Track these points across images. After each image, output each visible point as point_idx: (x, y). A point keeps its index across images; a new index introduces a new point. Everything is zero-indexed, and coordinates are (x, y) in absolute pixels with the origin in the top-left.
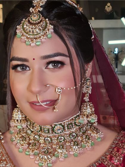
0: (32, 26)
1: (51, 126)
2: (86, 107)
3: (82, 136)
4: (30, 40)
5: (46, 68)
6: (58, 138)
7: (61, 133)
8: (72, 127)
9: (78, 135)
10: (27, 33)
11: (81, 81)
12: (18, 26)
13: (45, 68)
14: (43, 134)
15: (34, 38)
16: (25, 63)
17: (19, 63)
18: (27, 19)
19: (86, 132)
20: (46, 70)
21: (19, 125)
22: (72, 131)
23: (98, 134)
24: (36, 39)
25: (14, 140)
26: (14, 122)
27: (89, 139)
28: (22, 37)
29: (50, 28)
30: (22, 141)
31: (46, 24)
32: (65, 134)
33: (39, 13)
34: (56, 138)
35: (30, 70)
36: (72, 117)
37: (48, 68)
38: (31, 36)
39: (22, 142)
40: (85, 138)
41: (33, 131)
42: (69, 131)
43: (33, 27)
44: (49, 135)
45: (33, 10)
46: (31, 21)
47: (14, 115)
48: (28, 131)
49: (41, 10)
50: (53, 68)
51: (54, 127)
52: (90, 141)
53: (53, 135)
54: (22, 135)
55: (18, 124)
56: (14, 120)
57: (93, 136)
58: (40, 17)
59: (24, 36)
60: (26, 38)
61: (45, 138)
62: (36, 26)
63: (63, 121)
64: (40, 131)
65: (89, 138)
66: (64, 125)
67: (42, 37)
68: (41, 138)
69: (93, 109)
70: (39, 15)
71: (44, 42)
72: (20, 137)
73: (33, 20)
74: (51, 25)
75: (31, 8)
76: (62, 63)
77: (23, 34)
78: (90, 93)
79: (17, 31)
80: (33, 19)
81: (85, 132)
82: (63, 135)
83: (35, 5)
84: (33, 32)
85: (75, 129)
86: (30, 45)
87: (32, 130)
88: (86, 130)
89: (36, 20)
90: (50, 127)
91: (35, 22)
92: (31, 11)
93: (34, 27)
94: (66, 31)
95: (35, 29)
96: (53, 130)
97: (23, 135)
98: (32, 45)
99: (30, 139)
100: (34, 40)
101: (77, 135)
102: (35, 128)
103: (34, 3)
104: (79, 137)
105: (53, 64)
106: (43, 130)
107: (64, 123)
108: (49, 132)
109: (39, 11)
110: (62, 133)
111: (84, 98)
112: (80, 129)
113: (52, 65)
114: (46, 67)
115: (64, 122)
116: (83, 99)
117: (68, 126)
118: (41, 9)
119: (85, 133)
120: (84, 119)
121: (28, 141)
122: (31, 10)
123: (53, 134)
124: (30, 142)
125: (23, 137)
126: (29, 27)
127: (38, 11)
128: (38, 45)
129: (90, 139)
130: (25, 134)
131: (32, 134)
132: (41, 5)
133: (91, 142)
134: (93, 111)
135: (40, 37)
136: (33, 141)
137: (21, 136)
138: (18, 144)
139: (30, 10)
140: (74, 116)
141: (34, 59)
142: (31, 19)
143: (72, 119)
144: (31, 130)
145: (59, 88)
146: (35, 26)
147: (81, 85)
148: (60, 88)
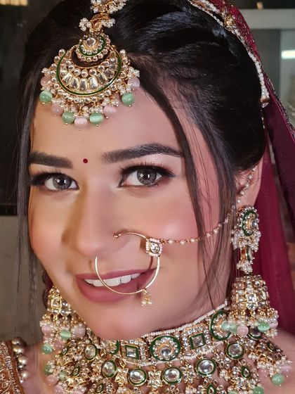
0: (82, 70)
1: (145, 340)
2: (244, 290)
3: (231, 368)
4: (74, 110)
5: (120, 186)
6: (163, 373)
7: (171, 359)
8: (204, 343)
9: (221, 367)
10: (67, 90)
11: (222, 221)
12: (45, 70)
13: (117, 185)
14: (124, 360)
15: (86, 105)
16: (64, 171)
17: (48, 169)
18: (70, 51)
19: (245, 356)
20: (121, 189)
21: (65, 330)
22: (204, 353)
23: (278, 363)
24: (89, 105)
25: (51, 371)
26: (52, 319)
27: (250, 377)
28: (54, 101)
29: (129, 76)
30: (72, 375)
31: (120, 64)
32: (185, 361)
33: (103, 35)
34: (159, 374)
35: (77, 188)
36: (205, 317)
37: (126, 186)
38: (78, 99)
39: (70, 380)
40: (240, 376)
41: (99, 350)
42: (196, 355)
43: (83, 72)
44: (140, 365)
45: (89, 25)
46: (80, 56)
47: (52, 301)
48: (88, 349)
49: (109, 26)
50: (140, 184)
51: (154, 343)
52: (252, 384)
53: (150, 363)
54: (73, 359)
55: (63, 328)
56: (52, 316)
57: (261, 368)
58: (104, 45)
59: (59, 97)
60: (63, 102)
61: (130, 371)
62: (91, 71)
63: (178, 327)
64: (116, 352)
65: (250, 373)
66: (181, 339)
67: (107, 100)
68: (119, 370)
69: (265, 295)
70: (103, 39)
71: (112, 115)
72: (68, 365)
73: (86, 55)
74: (131, 69)
75: (84, 20)
76: (165, 173)
77: (57, 92)
78: (256, 249)
79: (43, 83)
80: (85, 50)
81: (240, 358)
82: (177, 365)
83: (96, 10)
84: (83, 86)
85: (211, 348)
86: (73, 122)
87: (98, 347)
88: (244, 351)
89: (93, 54)
90: (142, 344)
91: (90, 58)
92: (84, 29)
93: (85, 72)
94: (180, 84)
95: (87, 78)
96: (150, 353)
97: (76, 358)
98: (80, 121)
99: (92, 371)
100: (85, 108)
101: (216, 364)
102: (104, 344)
103: (92, 5)
104: (223, 371)
105: (142, 175)
106: (124, 350)
107: (181, 332)
108: (138, 357)
109: (104, 28)
110: (176, 359)
111: (238, 266)
112: (226, 347)
113: (138, 177)
114: (120, 183)
115: (180, 329)
116: (235, 267)
117: (191, 342)
118: (110, 23)
119: (240, 360)
120: (239, 322)
121: (86, 377)
122: (84, 24)
123: (150, 361)
124: (92, 379)
125: (74, 363)
126: (73, 72)
127: (100, 26)
128: (95, 124)
129: (252, 378)
130: (81, 357)
131: (97, 358)
132: (111, 12)
133: (254, 387)
134: (263, 300)
135: (101, 101)
136: (100, 377)
137: (69, 360)
138: (60, 383)
139: (81, 24)
140: (209, 314)
141: (85, 161)
142: (81, 51)
143: (205, 322)
144: (96, 347)
145: (153, 240)
146: (88, 70)
147: (221, 231)
148: (158, 241)
